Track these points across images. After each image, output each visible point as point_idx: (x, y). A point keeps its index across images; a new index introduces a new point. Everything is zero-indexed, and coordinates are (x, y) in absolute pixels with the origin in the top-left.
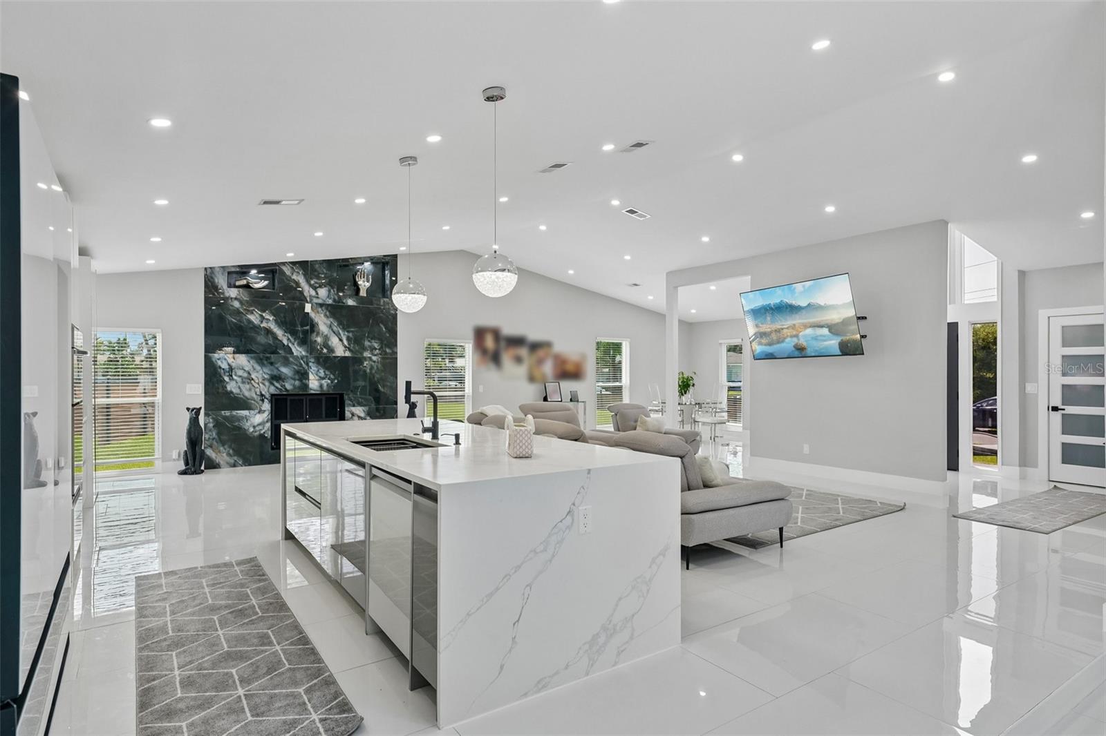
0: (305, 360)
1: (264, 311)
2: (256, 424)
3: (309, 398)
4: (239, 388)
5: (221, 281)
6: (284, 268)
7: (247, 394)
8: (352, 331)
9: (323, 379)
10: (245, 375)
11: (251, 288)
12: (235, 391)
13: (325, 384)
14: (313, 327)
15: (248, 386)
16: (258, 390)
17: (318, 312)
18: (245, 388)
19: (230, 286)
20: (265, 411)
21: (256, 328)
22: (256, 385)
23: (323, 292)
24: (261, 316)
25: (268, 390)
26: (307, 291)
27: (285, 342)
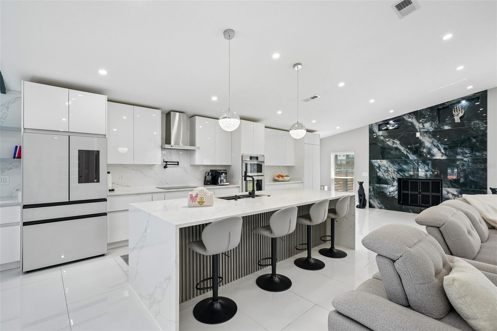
0: (416, 161)
1: (395, 139)
2: (390, 191)
3: (421, 181)
4: (383, 174)
5: (376, 129)
6: (405, 117)
7: (386, 177)
8: (448, 144)
9: (427, 171)
10: (386, 169)
11: (388, 129)
12: (381, 176)
13: (429, 175)
14: (421, 143)
15: (387, 174)
16: (391, 176)
17: (424, 136)
18: (386, 174)
19: (379, 130)
20: (394, 186)
21: (391, 148)
22: (391, 174)
23: (427, 125)
24: (393, 142)
25: (396, 176)
26: (418, 125)
27: (405, 153)
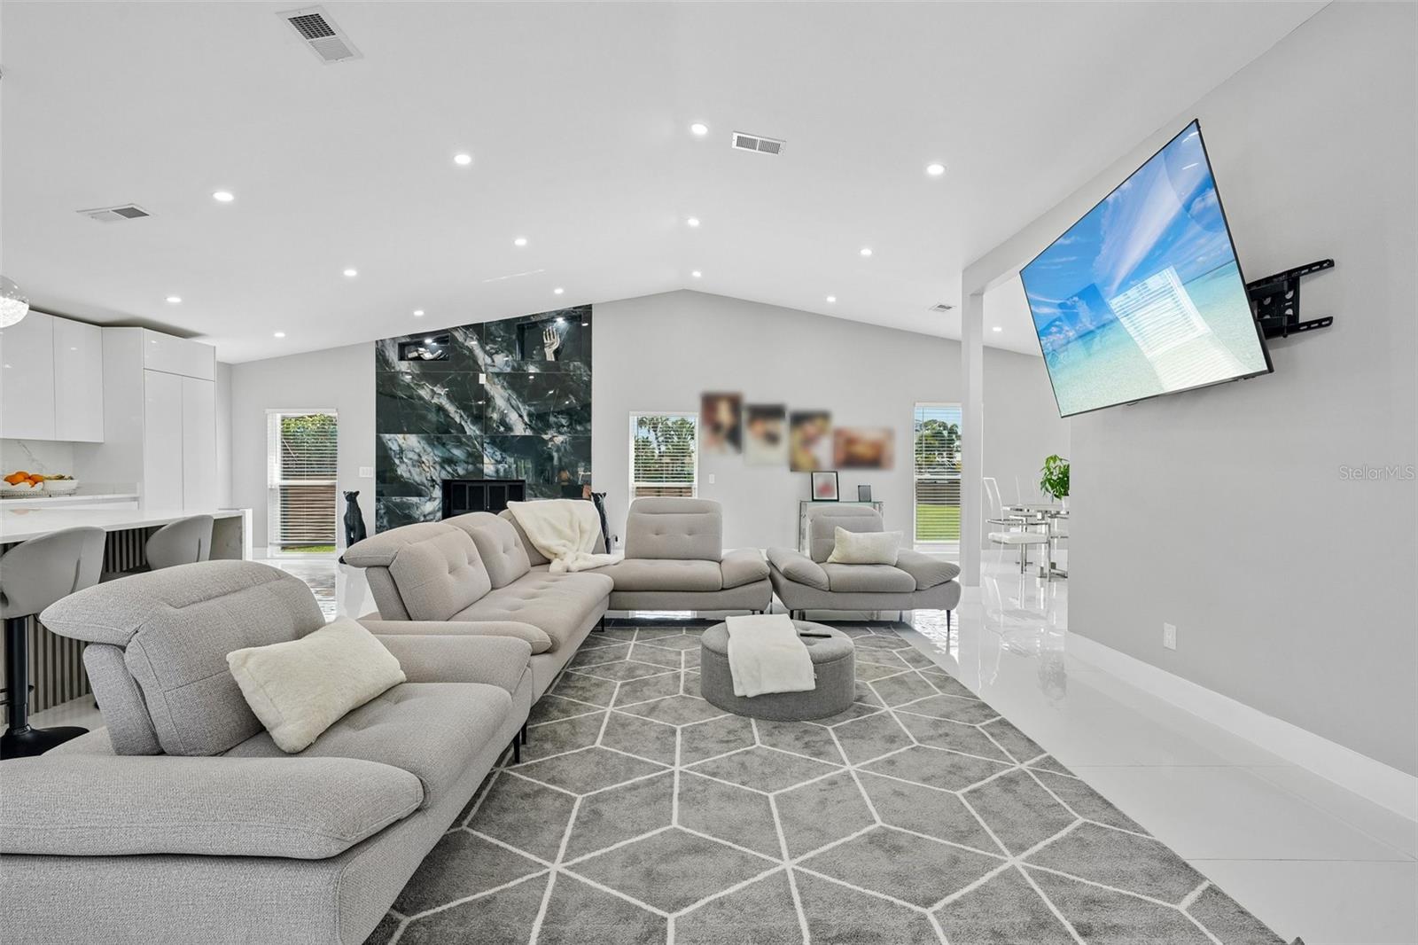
0: (479, 440)
1: (436, 386)
2: (426, 513)
3: (489, 485)
4: (410, 472)
5: (393, 355)
6: (459, 336)
7: (417, 479)
8: (534, 405)
9: (500, 462)
10: (416, 457)
11: (422, 359)
12: (406, 475)
13: (502, 470)
14: (489, 400)
15: (418, 470)
16: (428, 474)
17: (494, 384)
18: (415, 471)
19: (402, 358)
20: (435, 499)
21: (427, 405)
22: (427, 469)
23: (501, 359)
24: (432, 390)
25: (440, 474)
26: (482, 358)
27: (458, 420)
